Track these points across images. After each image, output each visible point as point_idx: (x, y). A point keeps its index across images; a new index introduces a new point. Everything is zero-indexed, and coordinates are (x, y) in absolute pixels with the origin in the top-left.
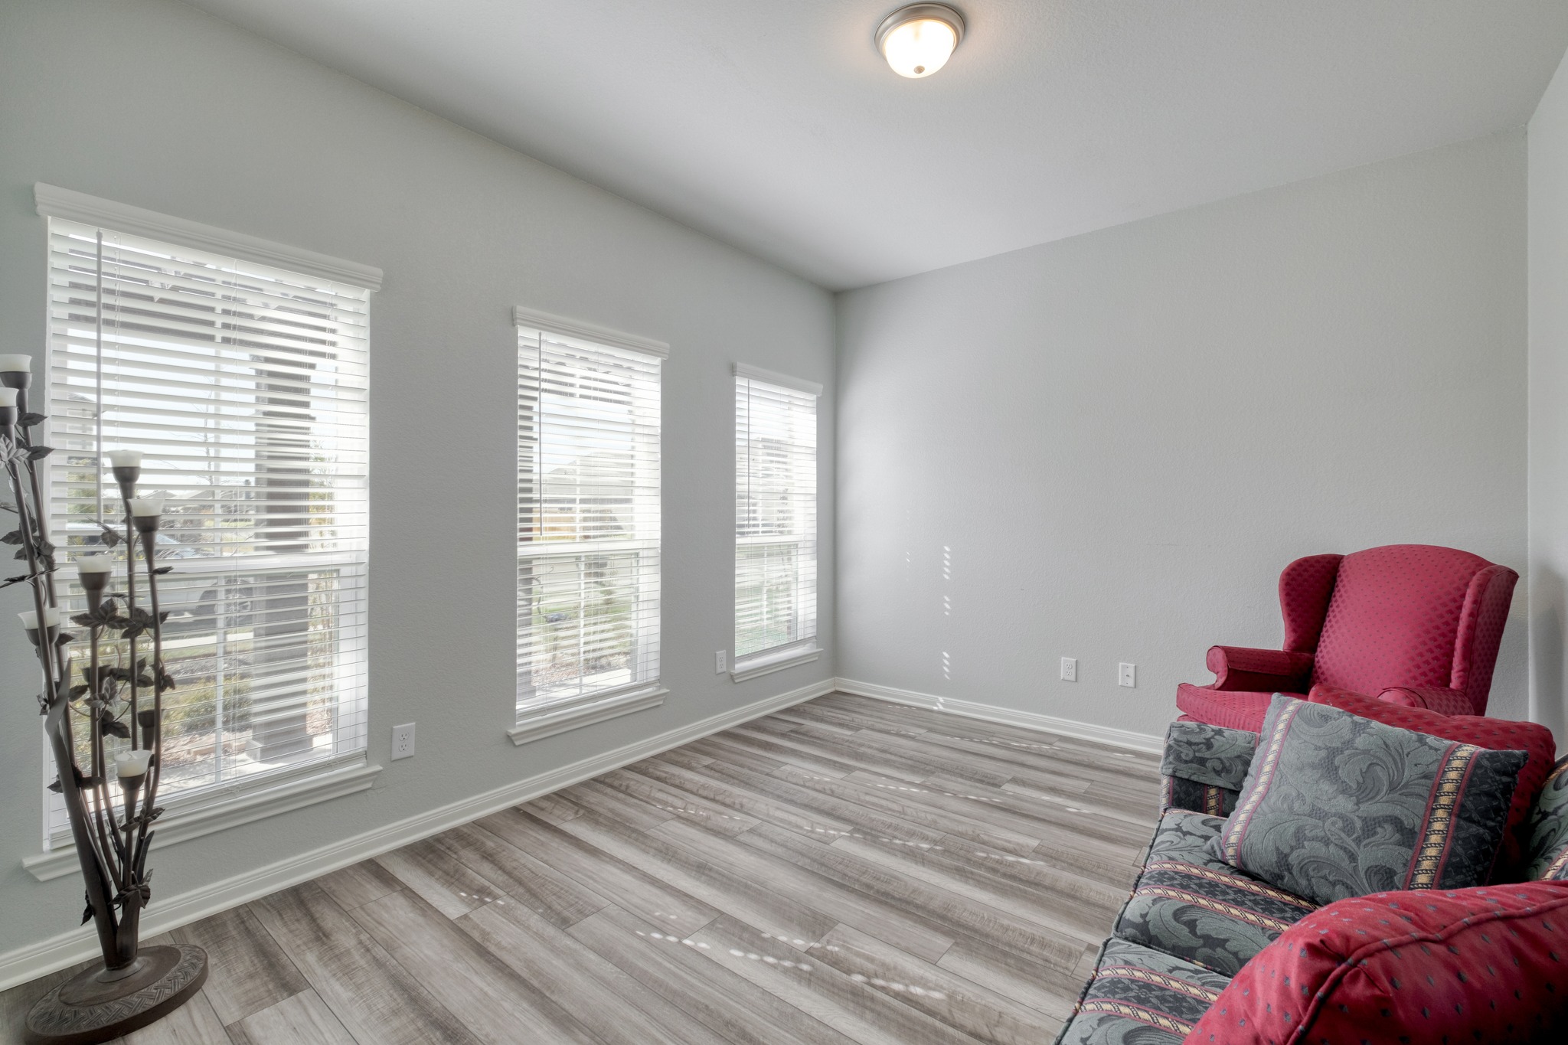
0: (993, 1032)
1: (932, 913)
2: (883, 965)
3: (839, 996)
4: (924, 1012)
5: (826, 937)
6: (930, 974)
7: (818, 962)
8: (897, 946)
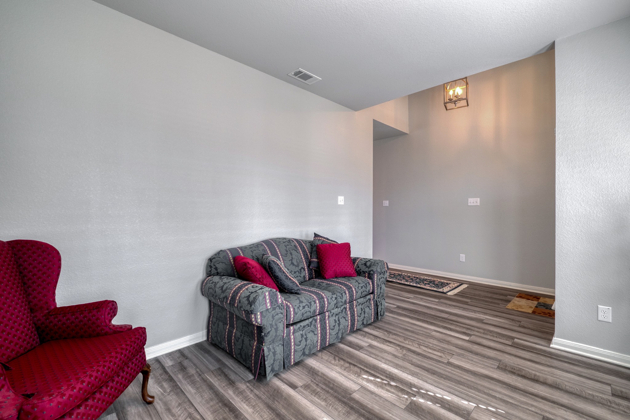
0: (349, 366)
1: (357, 412)
2: (383, 388)
3: (398, 379)
4: (369, 372)
5: (409, 402)
6: (365, 383)
7: (409, 391)
8: (376, 395)
